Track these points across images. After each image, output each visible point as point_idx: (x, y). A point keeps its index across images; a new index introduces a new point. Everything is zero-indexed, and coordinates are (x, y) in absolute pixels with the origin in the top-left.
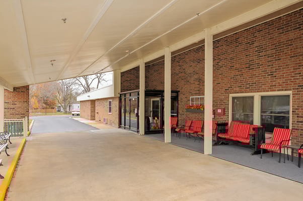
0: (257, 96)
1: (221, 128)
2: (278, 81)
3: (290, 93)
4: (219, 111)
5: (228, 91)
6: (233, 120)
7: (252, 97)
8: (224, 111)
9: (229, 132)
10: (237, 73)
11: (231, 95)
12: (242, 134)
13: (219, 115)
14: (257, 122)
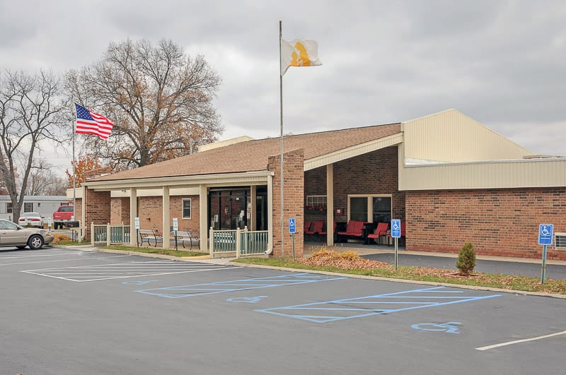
0: (370, 197)
1: (340, 226)
2: (384, 186)
3: (390, 195)
4: (339, 211)
5: (347, 192)
6: (351, 219)
7: (367, 198)
8: (344, 212)
9: (348, 231)
10: (354, 175)
11: (350, 196)
12: (356, 229)
13: (339, 215)
14: (370, 220)
